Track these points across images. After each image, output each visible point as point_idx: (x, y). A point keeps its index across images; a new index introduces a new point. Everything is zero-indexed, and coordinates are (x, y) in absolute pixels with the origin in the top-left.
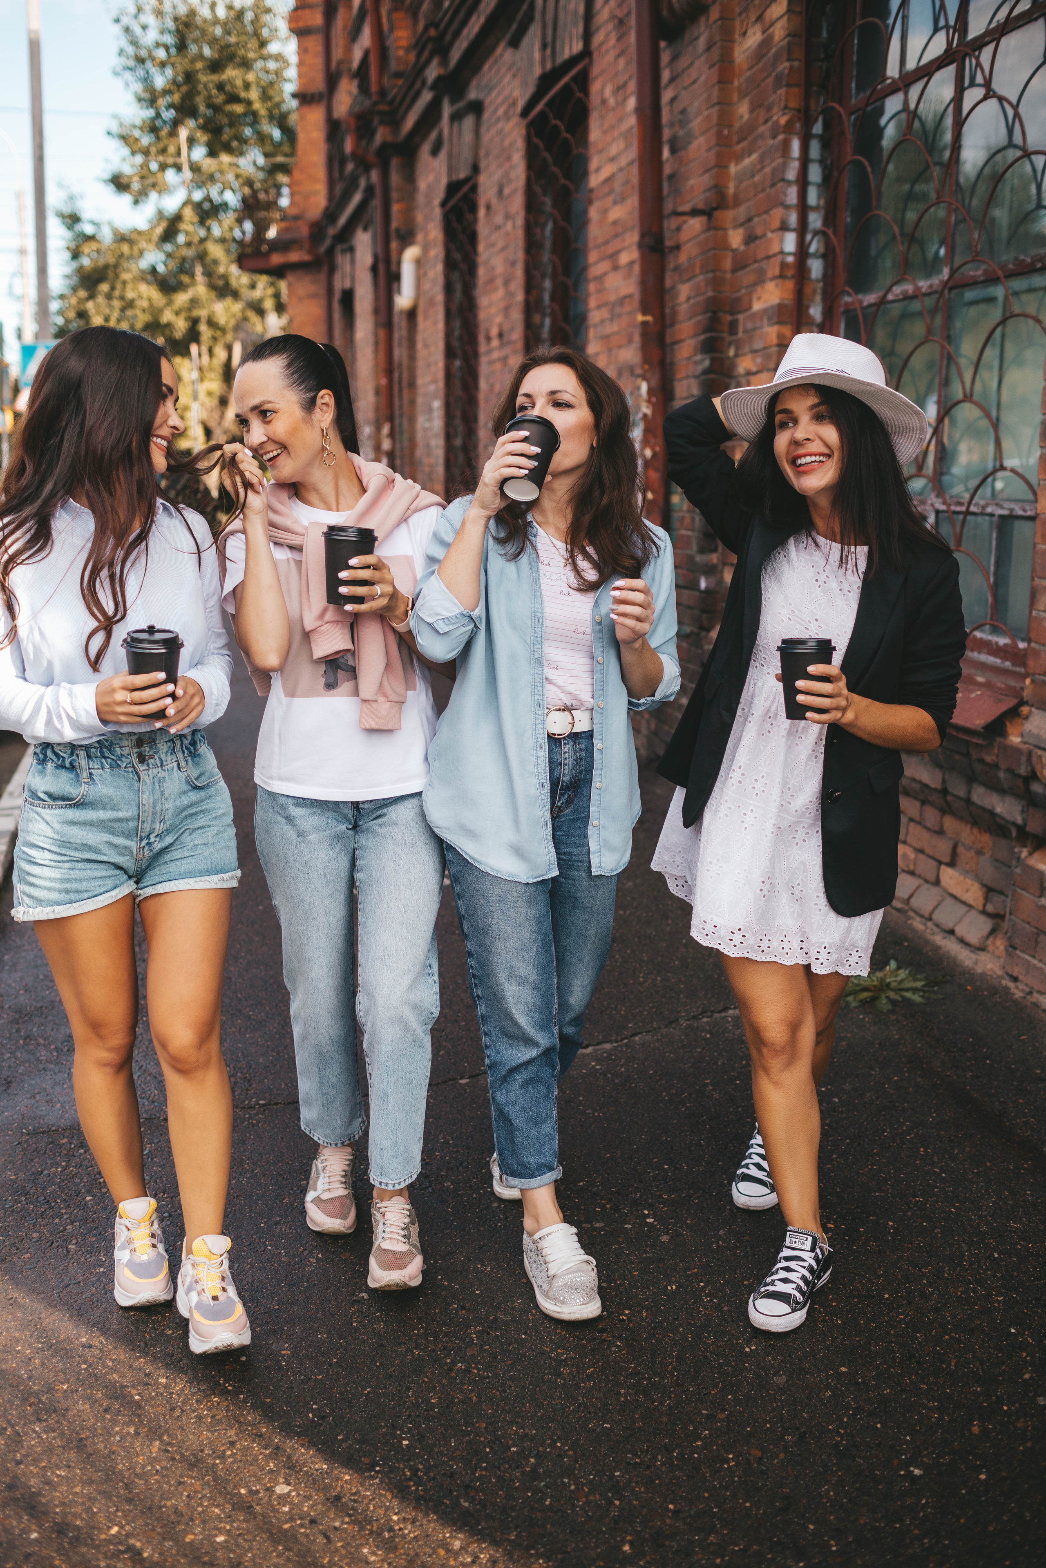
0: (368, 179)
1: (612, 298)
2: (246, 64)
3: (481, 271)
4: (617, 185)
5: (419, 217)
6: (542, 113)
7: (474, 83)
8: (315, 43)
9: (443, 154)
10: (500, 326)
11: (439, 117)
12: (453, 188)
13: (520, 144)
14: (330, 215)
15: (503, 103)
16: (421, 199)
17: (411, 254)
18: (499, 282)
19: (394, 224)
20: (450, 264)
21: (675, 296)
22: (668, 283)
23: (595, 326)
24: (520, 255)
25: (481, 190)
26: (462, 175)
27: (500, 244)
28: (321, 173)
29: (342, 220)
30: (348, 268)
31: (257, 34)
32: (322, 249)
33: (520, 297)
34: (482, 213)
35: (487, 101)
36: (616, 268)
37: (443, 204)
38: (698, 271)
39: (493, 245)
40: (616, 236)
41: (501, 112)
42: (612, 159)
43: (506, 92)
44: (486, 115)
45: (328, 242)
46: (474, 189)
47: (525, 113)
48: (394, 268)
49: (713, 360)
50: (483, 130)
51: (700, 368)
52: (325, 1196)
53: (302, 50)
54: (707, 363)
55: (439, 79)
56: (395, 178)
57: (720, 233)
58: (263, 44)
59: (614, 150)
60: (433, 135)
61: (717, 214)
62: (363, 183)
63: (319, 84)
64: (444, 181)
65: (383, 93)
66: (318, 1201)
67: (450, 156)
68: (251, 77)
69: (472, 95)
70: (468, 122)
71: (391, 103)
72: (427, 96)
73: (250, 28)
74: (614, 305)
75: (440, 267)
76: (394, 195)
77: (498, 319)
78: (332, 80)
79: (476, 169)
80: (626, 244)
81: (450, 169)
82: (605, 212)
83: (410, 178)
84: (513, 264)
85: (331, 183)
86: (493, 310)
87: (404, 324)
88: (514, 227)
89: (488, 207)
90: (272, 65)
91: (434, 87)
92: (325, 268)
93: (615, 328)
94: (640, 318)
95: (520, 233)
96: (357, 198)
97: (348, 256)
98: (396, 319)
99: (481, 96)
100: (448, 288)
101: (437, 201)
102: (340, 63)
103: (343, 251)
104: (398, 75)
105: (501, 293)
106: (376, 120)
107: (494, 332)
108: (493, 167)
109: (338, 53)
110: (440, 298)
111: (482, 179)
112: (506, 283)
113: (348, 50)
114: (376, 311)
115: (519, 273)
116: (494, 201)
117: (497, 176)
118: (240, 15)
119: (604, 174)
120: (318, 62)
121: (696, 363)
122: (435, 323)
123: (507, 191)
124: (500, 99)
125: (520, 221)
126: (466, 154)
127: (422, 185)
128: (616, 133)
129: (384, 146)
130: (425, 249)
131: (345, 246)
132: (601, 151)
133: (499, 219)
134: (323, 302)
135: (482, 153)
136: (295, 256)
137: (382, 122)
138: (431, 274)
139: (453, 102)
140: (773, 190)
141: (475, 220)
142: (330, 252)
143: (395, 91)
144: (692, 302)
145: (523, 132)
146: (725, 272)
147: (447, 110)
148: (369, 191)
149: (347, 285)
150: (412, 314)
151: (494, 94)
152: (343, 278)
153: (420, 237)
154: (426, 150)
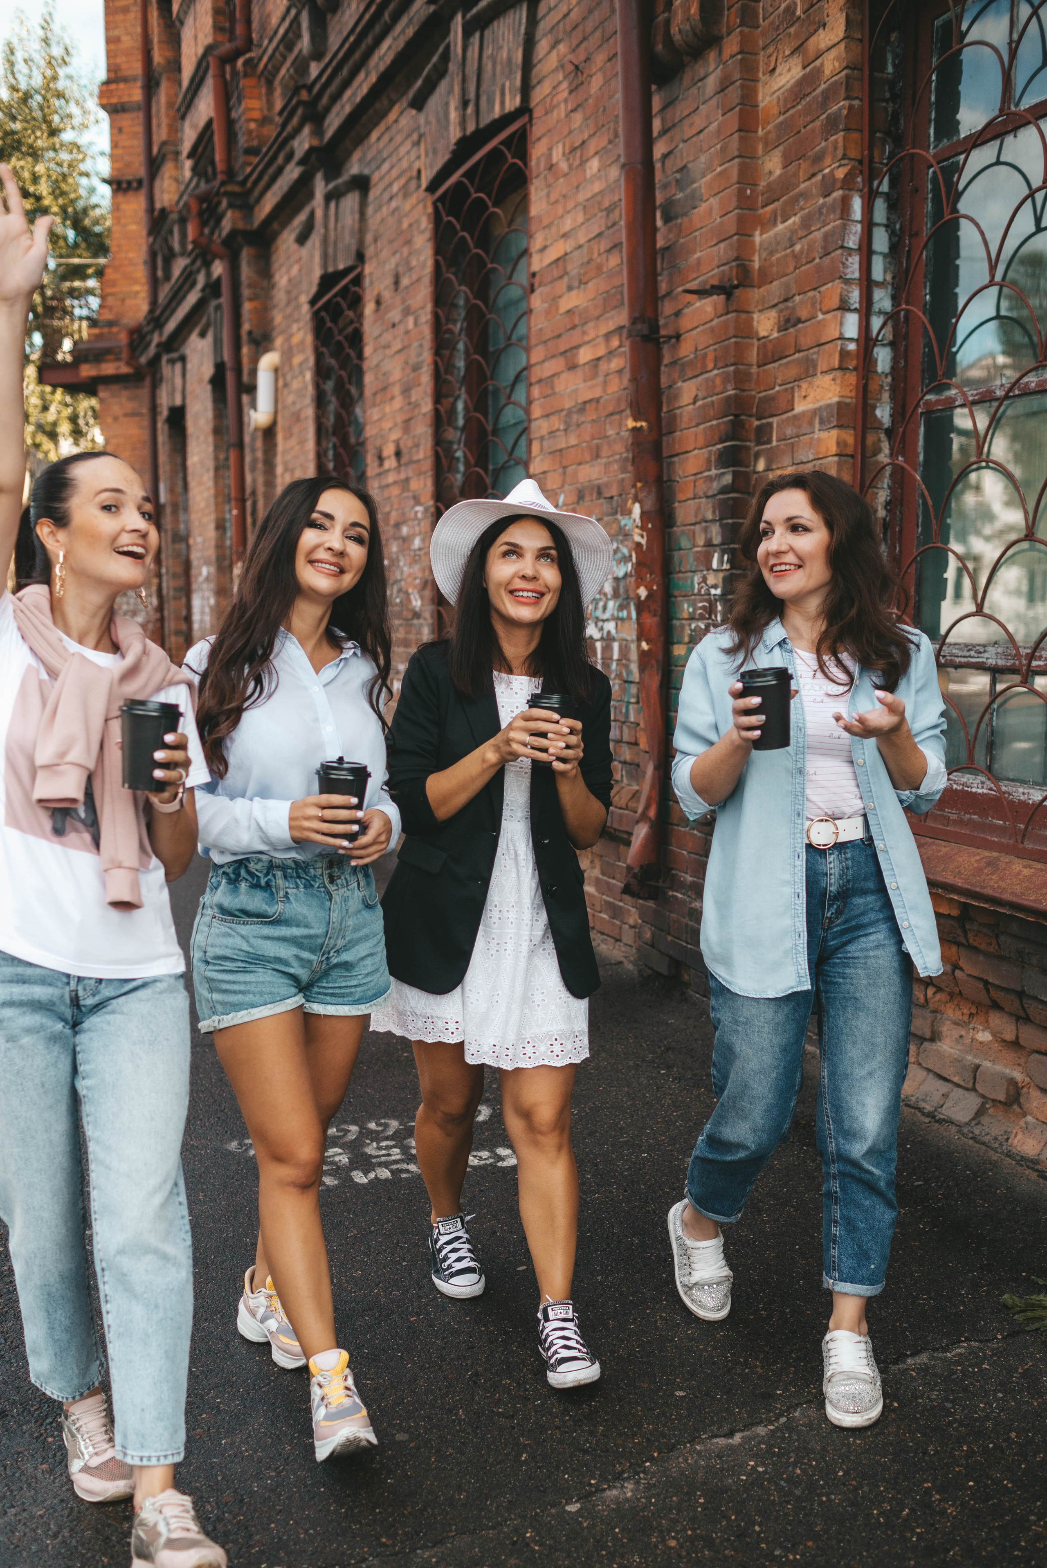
0: (209, 274)
1: (568, 404)
2: (35, 154)
3: (369, 379)
4: (573, 268)
5: (278, 318)
6: (459, 184)
7: (356, 155)
8: (133, 123)
9: (315, 240)
10: (397, 443)
11: (311, 196)
12: (327, 281)
13: (426, 224)
14: (156, 320)
15: (398, 178)
16: (280, 296)
17: (268, 361)
18: (396, 390)
19: (246, 327)
20: (321, 372)
21: (676, 397)
22: (664, 381)
23: (542, 438)
24: (427, 356)
25: (367, 282)
26: (341, 267)
27: (397, 345)
28: (141, 272)
29: (171, 326)
30: (178, 381)
31: (47, 121)
32: (143, 360)
33: (427, 407)
34: (369, 308)
35: (375, 177)
36: (572, 367)
37: (313, 302)
38: (710, 365)
39: (387, 346)
40: (574, 327)
41: (395, 188)
42: (565, 236)
43: (405, 164)
44: (373, 194)
45: (152, 350)
46: (358, 281)
47: (432, 188)
48: (245, 378)
49: (735, 475)
50: (370, 210)
51: (716, 486)
53: (116, 130)
54: (728, 479)
55: (311, 150)
56: (246, 272)
57: (743, 316)
58: (54, 132)
59: (567, 224)
60: (300, 220)
61: (737, 292)
62: (201, 280)
63: (140, 170)
64: (317, 273)
65: (230, 173)
67: (325, 241)
68: (40, 168)
69: (354, 168)
70: (351, 201)
71: (243, 183)
72: (292, 173)
73: (38, 114)
74: (570, 412)
75: (308, 376)
76: (246, 292)
77: (394, 436)
78: (154, 165)
79: (360, 257)
80: (586, 338)
81: (325, 256)
82: (555, 300)
83: (265, 271)
84: (416, 368)
85: (154, 284)
86: (387, 425)
87: (259, 444)
88: (416, 324)
89: (378, 302)
90: (64, 156)
91: (302, 161)
92: (148, 382)
93: (573, 441)
94: (631, 423)
95: (427, 332)
96: (192, 298)
97: (178, 366)
98: (247, 439)
99: (366, 172)
100: (320, 400)
101: (304, 299)
102: (164, 144)
103: (172, 362)
104: (251, 151)
105: (398, 403)
106: (224, 203)
107: (389, 450)
108: (385, 254)
109: (161, 134)
110: (309, 412)
111: (368, 269)
112: (406, 391)
113: (175, 130)
114: (218, 431)
115: (426, 378)
116: (387, 295)
117: (390, 265)
118: (26, 97)
119: (552, 254)
120: (137, 145)
121: (710, 479)
122: (302, 442)
123: (405, 282)
124: (394, 173)
125: (426, 317)
126: (348, 240)
127: (282, 280)
128: (570, 205)
129: (233, 233)
130: (288, 355)
131: (175, 355)
132: (548, 226)
133: (395, 315)
134: (146, 422)
135: (369, 237)
136: (109, 368)
137: (231, 206)
138: (295, 385)
139: (328, 179)
140: (827, 259)
141: (360, 316)
142: (155, 362)
143: (248, 170)
144: (700, 403)
145: (430, 210)
146: (751, 365)
147: (320, 187)
148: (213, 289)
149: (178, 402)
150: (269, 432)
151: (386, 166)
152: (172, 393)
153: (279, 342)
154: (287, 239)
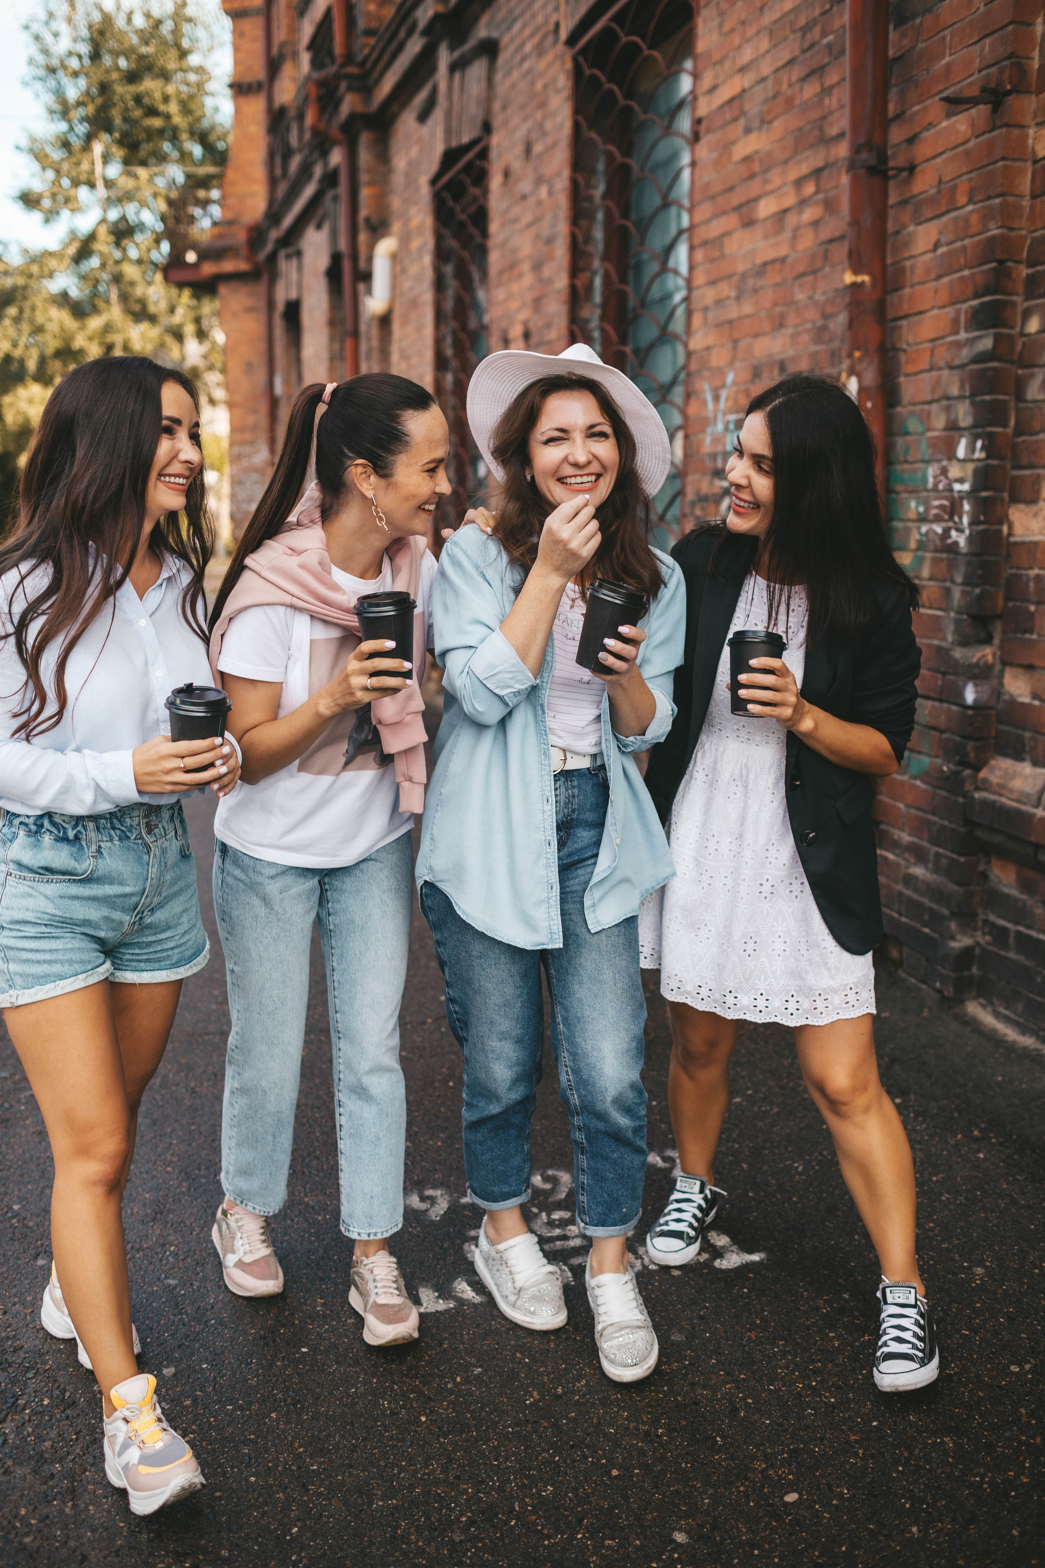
0: (326, 164)
1: (741, 267)
2: (165, 76)
3: (495, 258)
4: (753, 107)
5: (396, 203)
6: (607, 32)
7: (484, 19)
8: (254, 27)
9: (438, 115)
10: (526, 324)
11: (433, 69)
12: (450, 157)
13: (564, 83)
14: (273, 216)
15: (531, 36)
16: (398, 179)
17: (385, 247)
18: (526, 267)
19: (363, 213)
20: (441, 255)
21: (906, 245)
22: (891, 227)
23: (706, 309)
24: (563, 228)
25: (493, 154)
26: (465, 139)
27: (528, 218)
28: (259, 173)
29: (288, 220)
30: (294, 276)
31: (178, 45)
32: (262, 256)
33: (562, 282)
34: (495, 182)
35: (505, 40)
36: (749, 223)
37: (434, 182)
38: (962, 199)
39: (516, 220)
40: (752, 176)
41: (528, 47)
42: (743, 69)
43: (540, 19)
44: (502, 59)
45: (269, 247)
46: (484, 154)
47: (571, 41)
48: (362, 265)
49: (997, 338)
50: (498, 77)
51: (966, 353)
52: (248, 1259)
53: (238, 34)
54: (987, 343)
55: (437, 17)
56: (365, 157)
57: (1016, 132)
58: (183, 54)
59: (747, 54)
60: (421, 97)
61: (1010, 100)
62: (318, 171)
63: (259, 72)
64: (439, 149)
65: (349, 58)
66: (240, 1264)
67: (448, 115)
68: (170, 89)
69: (482, 32)
70: (477, 70)
71: (362, 64)
72: (415, 46)
73: (169, 37)
74: (744, 276)
75: (427, 260)
76: (364, 177)
77: (523, 316)
78: (274, 66)
79: (487, 128)
80: (769, 188)
81: (448, 131)
82: (726, 147)
83: (384, 156)
84: (550, 241)
85: (273, 182)
86: (514, 305)
87: (375, 332)
88: (550, 193)
89: (507, 174)
90: (192, 77)
91: (426, 32)
92: (265, 279)
93: (747, 308)
94: (849, 278)
95: (563, 201)
96: (309, 191)
97: (294, 262)
98: (363, 328)
99: (495, 34)
100: (439, 284)
101: (424, 181)
102: (283, 45)
103: (288, 257)
104: (369, 33)
105: (528, 279)
106: (343, 85)
107: (516, 331)
108: (515, 121)
109: (280, 35)
110: (427, 297)
111: (496, 140)
112: (537, 267)
113: (294, 30)
114: (333, 322)
115: (561, 251)
116: (517, 165)
117: (521, 133)
118: (158, 23)
119: (726, 93)
120: (257, 47)
121: (958, 345)
122: (419, 329)
123: (538, 148)
124: (527, 32)
125: (562, 183)
126: (474, 111)
127: (400, 163)
128: (751, 31)
129: (353, 117)
130: (405, 240)
131: (290, 250)
132: (721, 61)
133: (525, 186)
134: (262, 317)
135: (497, 106)
136: (229, 266)
137: (350, 89)
138: (413, 270)
139: (452, 48)
141: (486, 192)
142: (272, 259)
143: (366, 51)
144: (942, 250)
145: (569, 65)
146: (1022, 196)
147: (444, 58)
148: (330, 179)
149: (293, 295)
150: (385, 321)
151: (518, 26)
152: (287, 287)
153: (396, 227)
154: (407, 121)
